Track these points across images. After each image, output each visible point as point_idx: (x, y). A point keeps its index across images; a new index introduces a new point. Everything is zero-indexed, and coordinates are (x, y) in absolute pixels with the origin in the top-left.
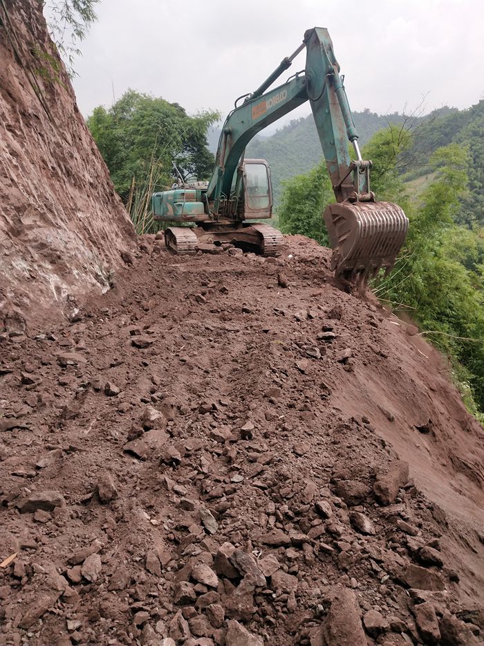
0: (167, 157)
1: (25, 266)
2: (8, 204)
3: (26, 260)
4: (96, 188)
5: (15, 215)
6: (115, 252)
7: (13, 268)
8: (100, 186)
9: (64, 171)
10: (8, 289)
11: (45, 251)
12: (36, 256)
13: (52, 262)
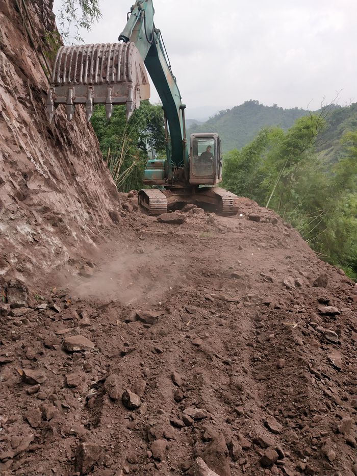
0: (135, 134)
1: (29, 230)
2: (16, 170)
3: (30, 224)
4: (89, 156)
5: (22, 181)
6: (105, 211)
7: (18, 232)
8: (92, 154)
9: (66, 141)
10: (12, 255)
11: (48, 214)
12: (40, 220)
13: (54, 225)
